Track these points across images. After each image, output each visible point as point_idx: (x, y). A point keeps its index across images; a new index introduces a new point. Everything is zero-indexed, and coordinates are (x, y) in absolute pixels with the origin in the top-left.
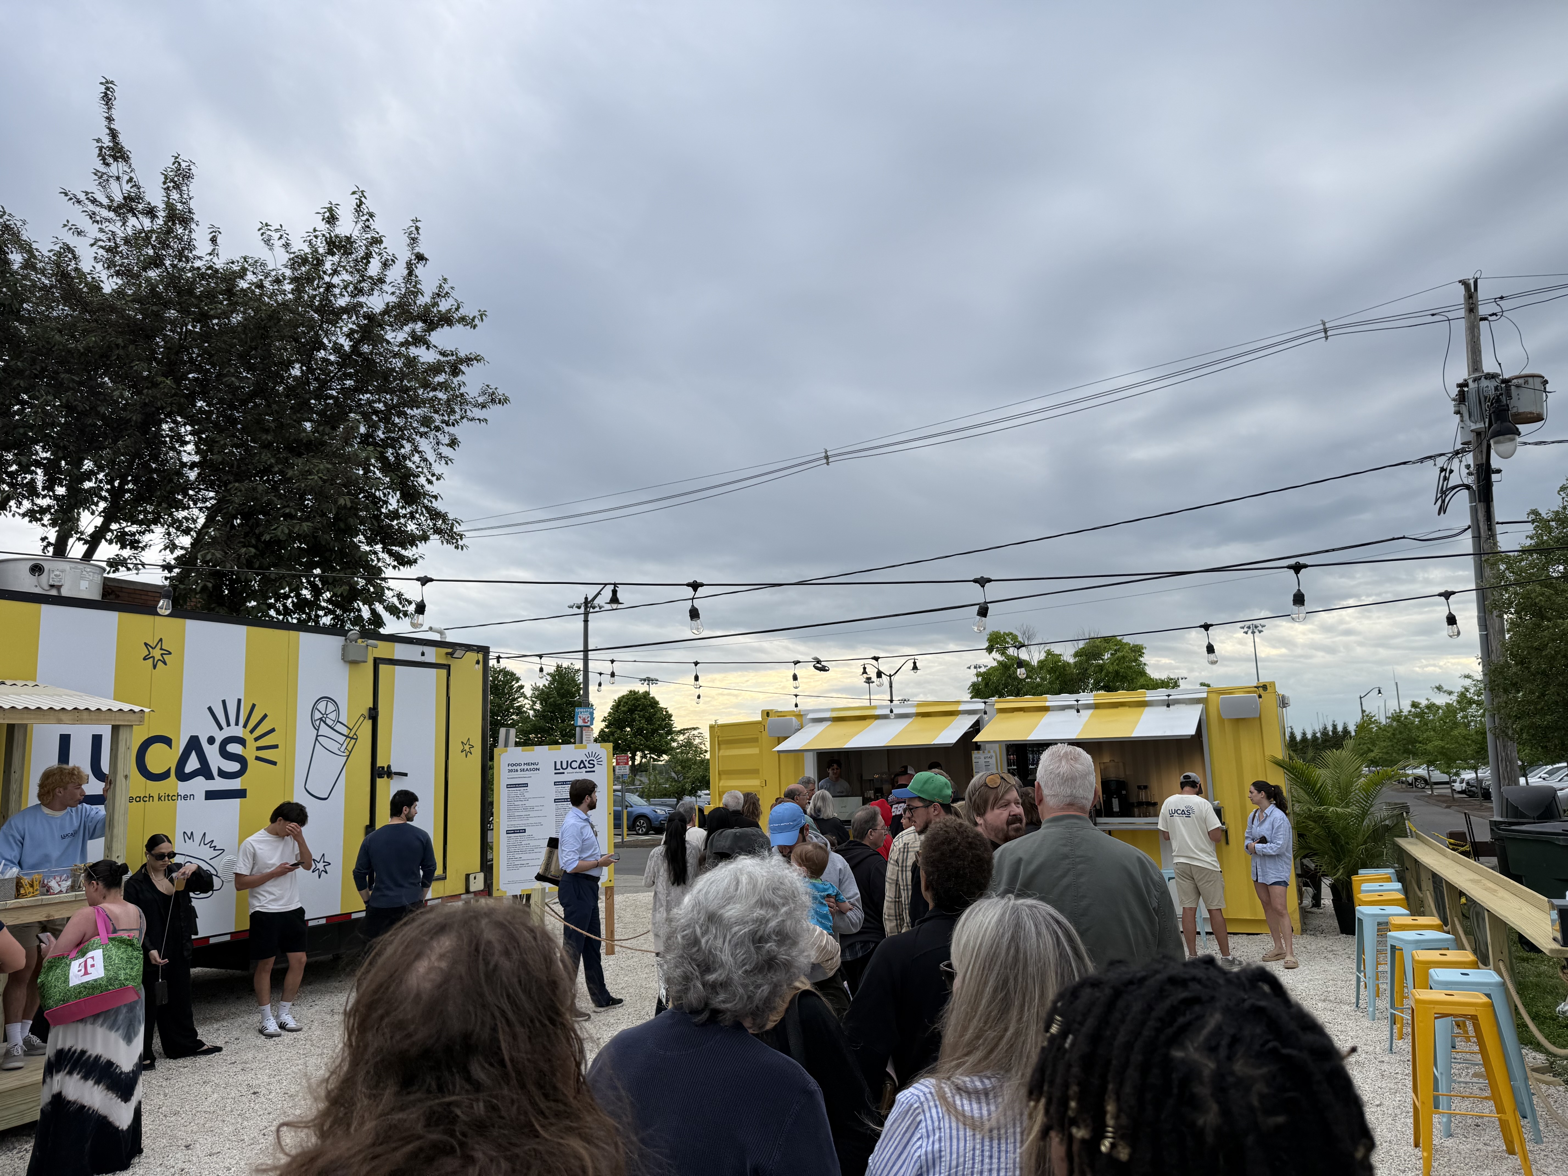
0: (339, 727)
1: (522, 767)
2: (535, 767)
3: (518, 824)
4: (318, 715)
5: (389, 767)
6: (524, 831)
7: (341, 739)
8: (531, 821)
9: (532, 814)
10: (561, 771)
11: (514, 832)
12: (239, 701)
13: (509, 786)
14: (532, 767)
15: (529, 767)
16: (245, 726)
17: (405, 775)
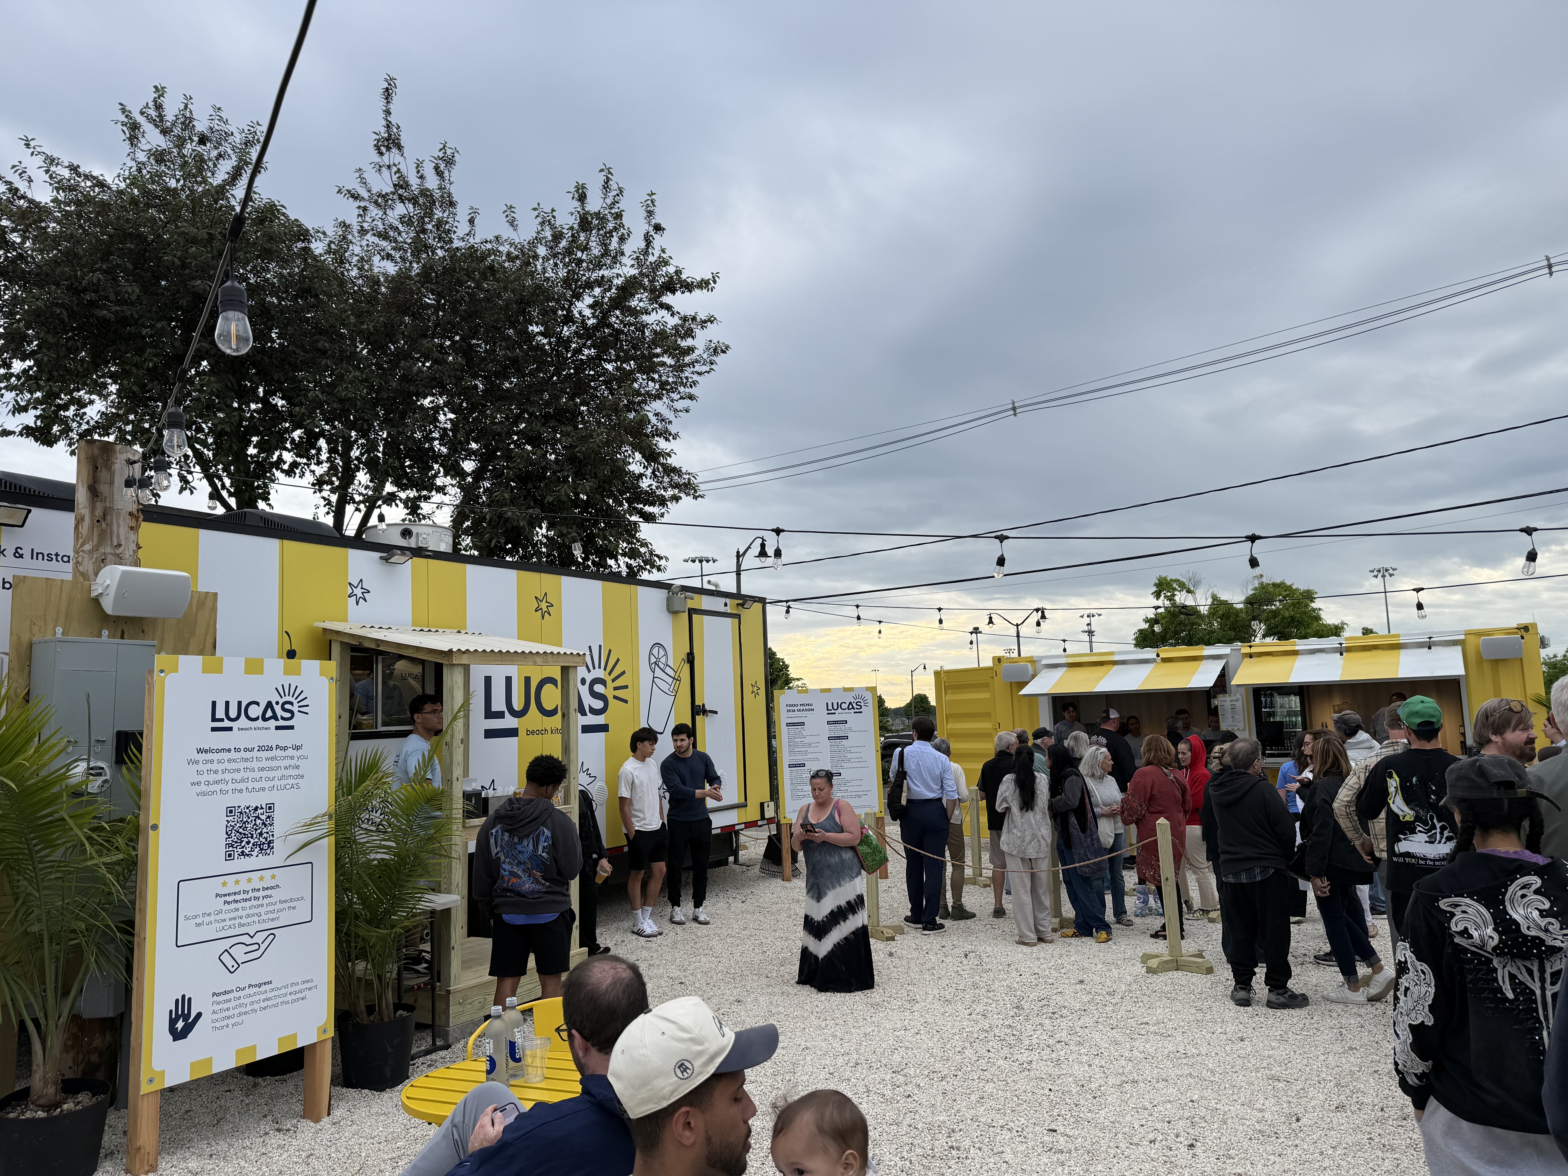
0: (668, 670)
1: (799, 708)
2: (810, 707)
3: (798, 759)
4: (653, 660)
5: (704, 705)
6: (804, 765)
7: (670, 680)
8: (810, 756)
9: (810, 750)
10: (833, 711)
11: (795, 766)
12: (600, 646)
13: (788, 725)
14: (807, 707)
15: (804, 708)
16: (605, 669)
17: (716, 713)
